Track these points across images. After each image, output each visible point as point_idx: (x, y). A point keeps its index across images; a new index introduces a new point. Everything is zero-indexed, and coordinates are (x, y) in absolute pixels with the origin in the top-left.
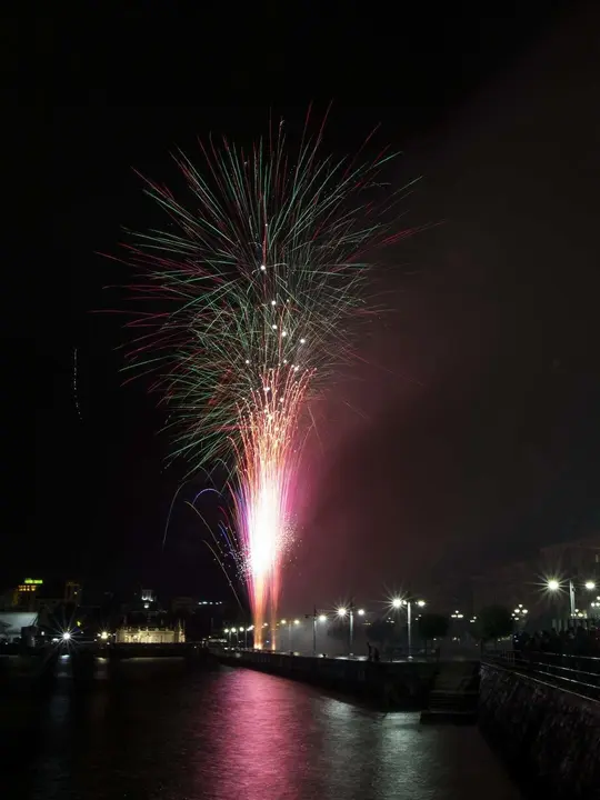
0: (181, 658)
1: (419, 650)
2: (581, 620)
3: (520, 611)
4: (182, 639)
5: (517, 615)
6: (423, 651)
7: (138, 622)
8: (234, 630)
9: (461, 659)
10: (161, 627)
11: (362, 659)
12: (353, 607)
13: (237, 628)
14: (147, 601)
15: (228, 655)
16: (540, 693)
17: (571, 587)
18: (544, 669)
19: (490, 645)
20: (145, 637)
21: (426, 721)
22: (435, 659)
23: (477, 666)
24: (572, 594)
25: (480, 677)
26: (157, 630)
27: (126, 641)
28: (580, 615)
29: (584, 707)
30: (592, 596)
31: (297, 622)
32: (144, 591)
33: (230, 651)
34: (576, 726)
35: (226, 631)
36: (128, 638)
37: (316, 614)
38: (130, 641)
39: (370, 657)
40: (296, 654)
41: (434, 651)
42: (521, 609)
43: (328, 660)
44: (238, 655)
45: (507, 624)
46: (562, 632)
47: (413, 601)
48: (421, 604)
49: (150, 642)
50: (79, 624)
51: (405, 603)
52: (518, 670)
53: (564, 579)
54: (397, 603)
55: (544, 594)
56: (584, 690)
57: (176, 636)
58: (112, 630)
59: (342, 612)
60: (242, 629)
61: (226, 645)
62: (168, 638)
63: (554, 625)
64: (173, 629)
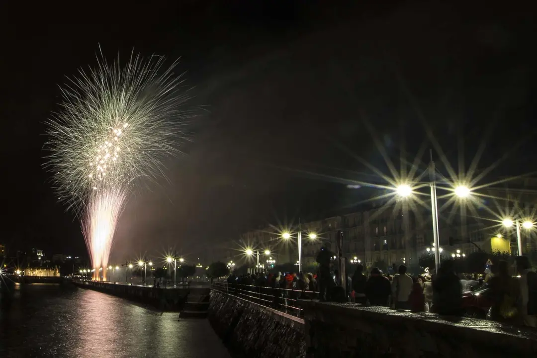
0: (57, 284)
1: (179, 282)
2: (262, 269)
3: (231, 265)
4: (58, 275)
5: (229, 266)
6: (181, 283)
7: (36, 265)
8: (85, 271)
9: (200, 287)
10: (47, 269)
11: (150, 286)
12: (146, 261)
13: (87, 270)
14: (40, 256)
15: (82, 283)
16: (240, 304)
17: (258, 253)
18: (242, 292)
19: (215, 280)
20: (39, 273)
21: (183, 316)
22: (187, 287)
23: (208, 291)
24: (258, 256)
25: (210, 296)
26: (45, 270)
27: (29, 275)
28: (261, 266)
29: (262, 310)
30: (267, 258)
31: (117, 268)
32: (38, 251)
33: (83, 281)
34: (257, 319)
35: (81, 271)
36: (30, 273)
37: (127, 264)
38: (32, 275)
39: (155, 286)
40: (117, 283)
41: (187, 283)
42: (232, 264)
43: (133, 287)
44: (87, 283)
45: (224, 270)
46: (253, 275)
47: (177, 259)
48: (182, 260)
49: (42, 275)
50: (5, 266)
51: (173, 260)
52: (230, 293)
53: (254, 250)
54: (169, 259)
55: (244, 256)
56: (262, 302)
57: (55, 273)
58: (22, 269)
59: (141, 263)
60: (89, 271)
61: (81, 278)
62: (51, 274)
63: (248, 272)
64: (53, 270)
